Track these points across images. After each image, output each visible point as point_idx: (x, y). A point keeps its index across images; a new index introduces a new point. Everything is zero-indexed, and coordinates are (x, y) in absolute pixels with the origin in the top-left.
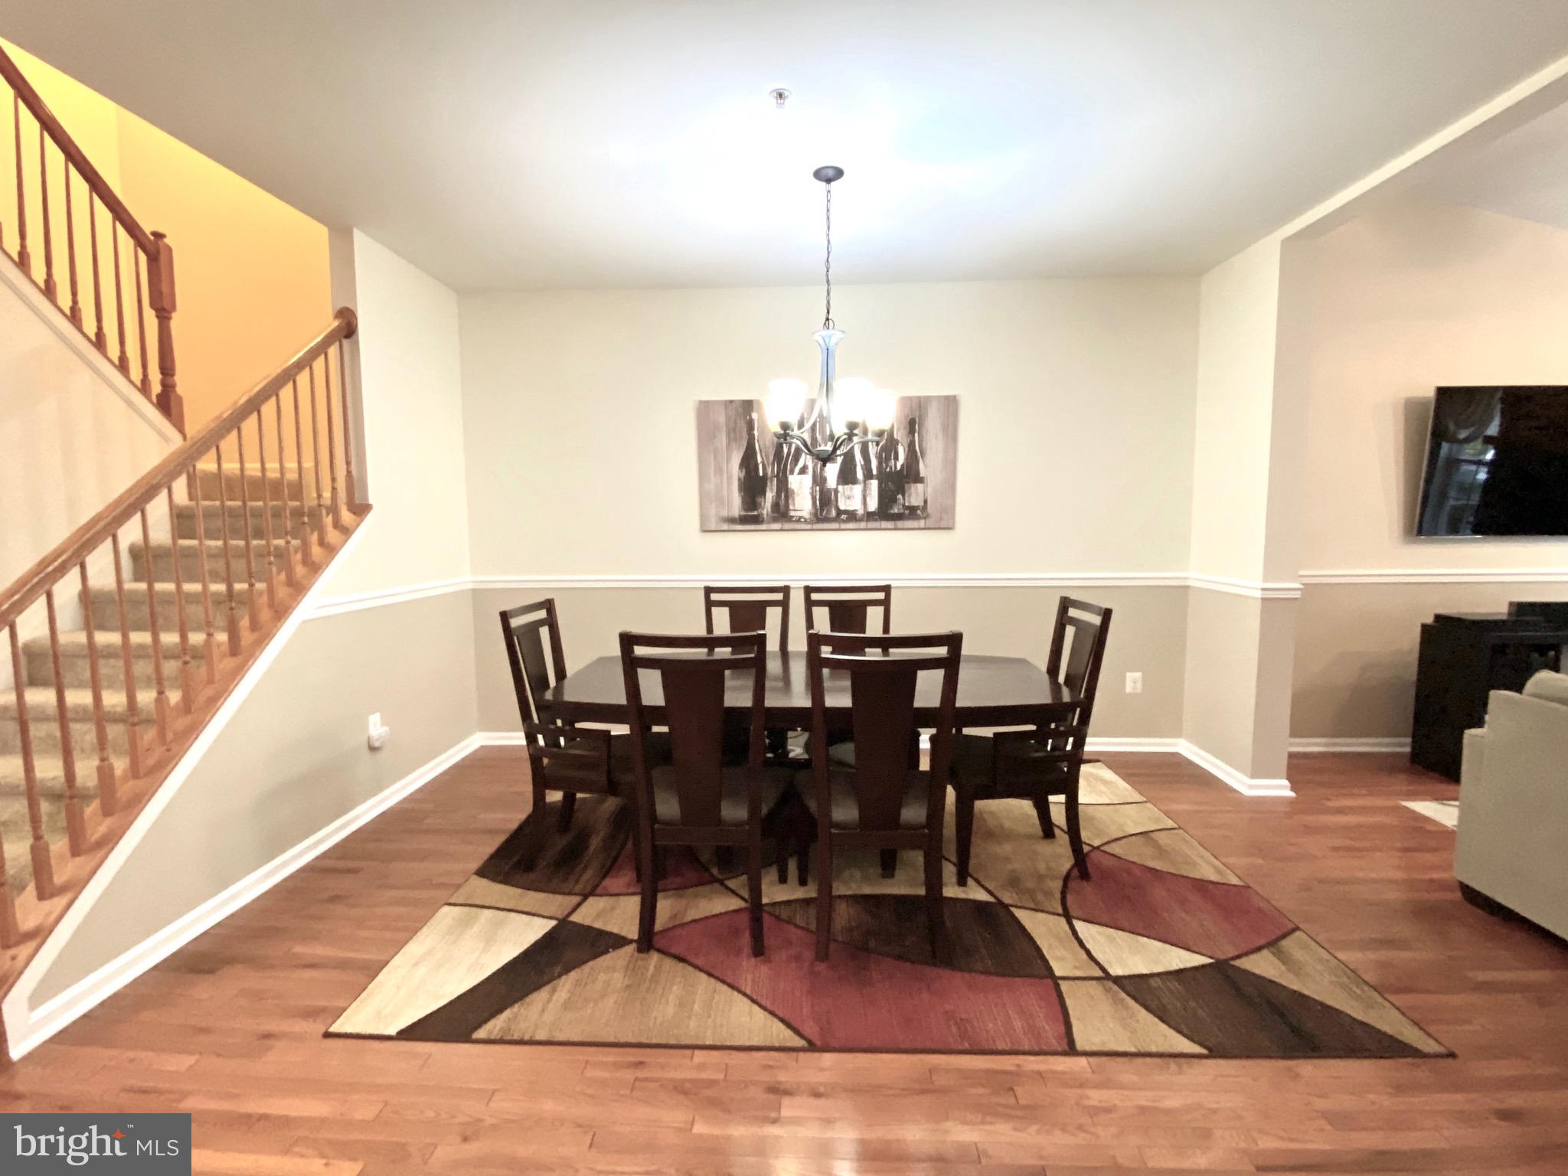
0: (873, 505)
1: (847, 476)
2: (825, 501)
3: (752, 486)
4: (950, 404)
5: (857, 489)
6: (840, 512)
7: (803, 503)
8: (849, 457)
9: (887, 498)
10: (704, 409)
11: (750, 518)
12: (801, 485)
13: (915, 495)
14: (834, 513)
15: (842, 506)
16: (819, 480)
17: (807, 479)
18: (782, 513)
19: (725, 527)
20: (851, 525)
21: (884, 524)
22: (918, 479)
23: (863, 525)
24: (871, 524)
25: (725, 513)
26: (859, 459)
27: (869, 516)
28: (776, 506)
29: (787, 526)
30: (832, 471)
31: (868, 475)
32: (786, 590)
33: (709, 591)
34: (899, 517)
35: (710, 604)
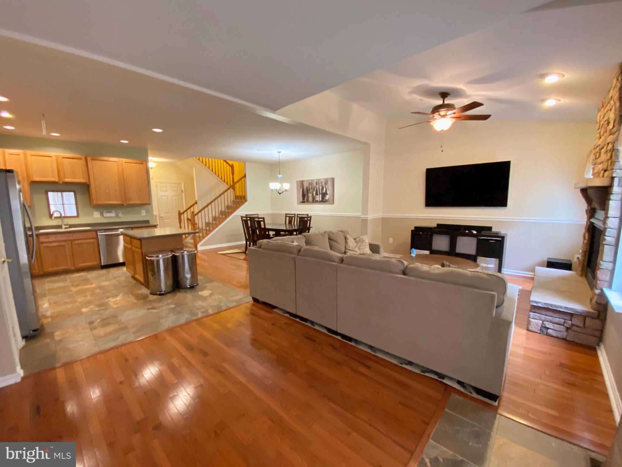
0: (321, 199)
1: (317, 194)
2: (314, 198)
3: (304, 196)
4: (333, 179)
5: (318, 196)
6: (316, 201)
7: (311, 199)
8: (317, 190)
9: (323, 198)
10: (297, 182)
11: (303, 202)
12: (310, 195)
13: (327, 197)
14: (315, 201)
15: (316, 200)
16: (313, 195)
17: (311, 194)
18: (308, 201)
19: (300, 203)
20: (318, 203)
21: (322, 203)
22: (327, 194)
23: (319, 203)
24: (321, 203)
25: (300, 201)
26: (318, 190)
27: (320, 202)
28: (307, 199)
29: (309, 203)
30: (315, 193)
31: (320, 194)
32: (295, 215)
33: (286, 214)
34: (324, 202)
35: (286, 216)
